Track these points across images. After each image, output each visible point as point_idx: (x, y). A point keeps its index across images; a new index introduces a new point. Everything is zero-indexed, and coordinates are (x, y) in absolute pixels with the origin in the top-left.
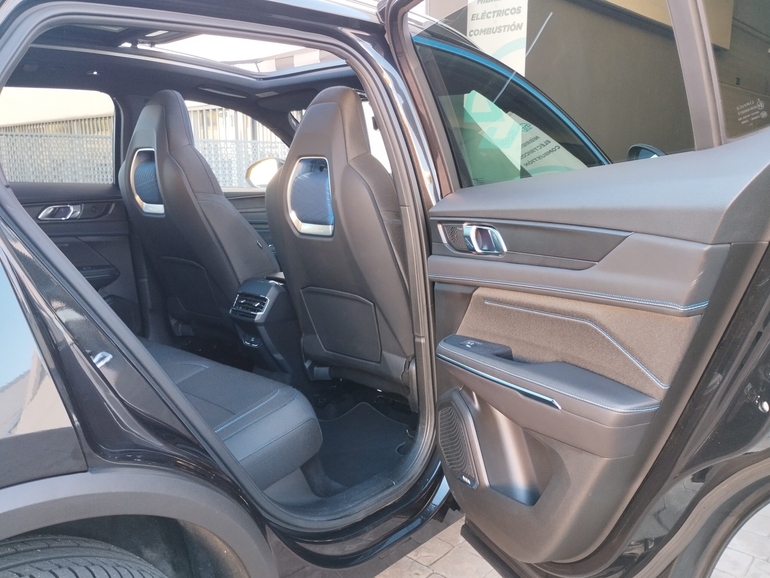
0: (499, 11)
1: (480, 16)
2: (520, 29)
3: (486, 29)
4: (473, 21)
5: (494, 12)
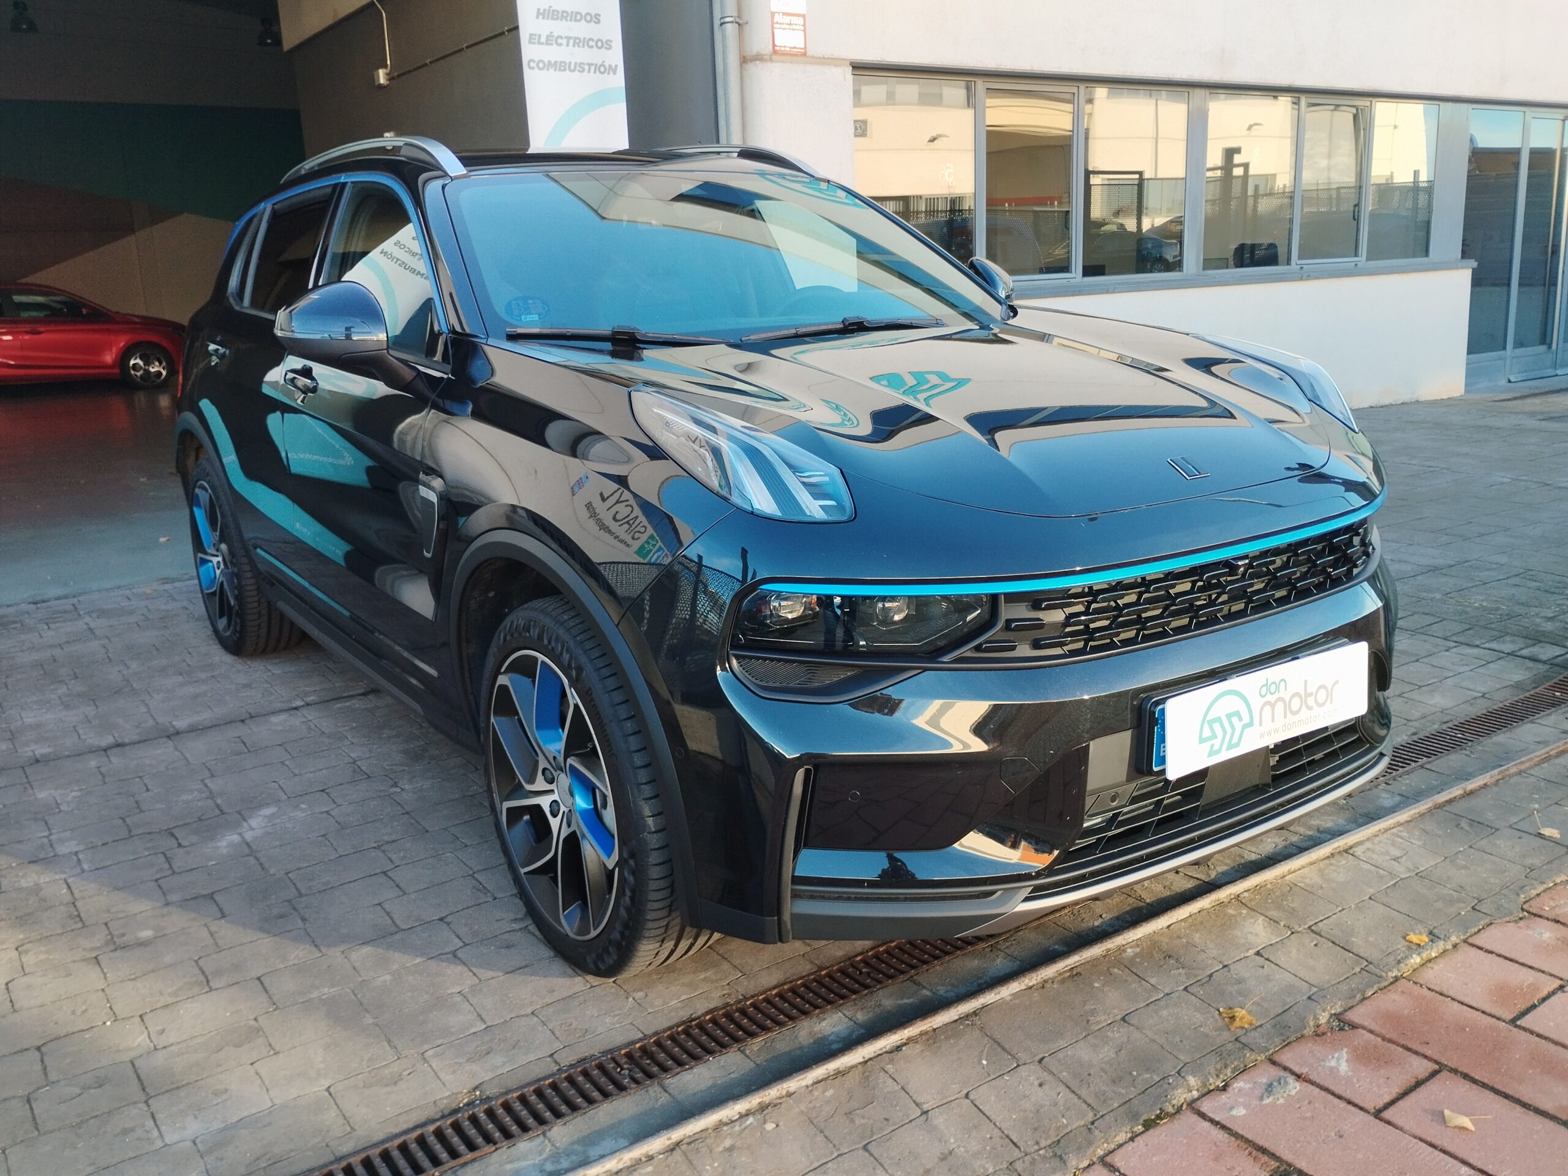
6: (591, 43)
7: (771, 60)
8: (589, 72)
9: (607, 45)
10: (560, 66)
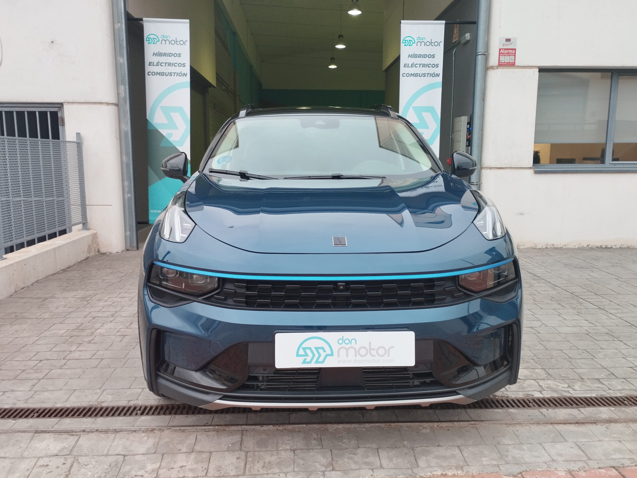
0: (169, 63)
1: (155, 64)
2: (186, 76)
3: (160, 73)
4: (150, 66)
5: (166, 63)
6: (430, 66)
7: (497, 67)
8: (427, 76)
9: (437, 66)
10: (415, 75)
